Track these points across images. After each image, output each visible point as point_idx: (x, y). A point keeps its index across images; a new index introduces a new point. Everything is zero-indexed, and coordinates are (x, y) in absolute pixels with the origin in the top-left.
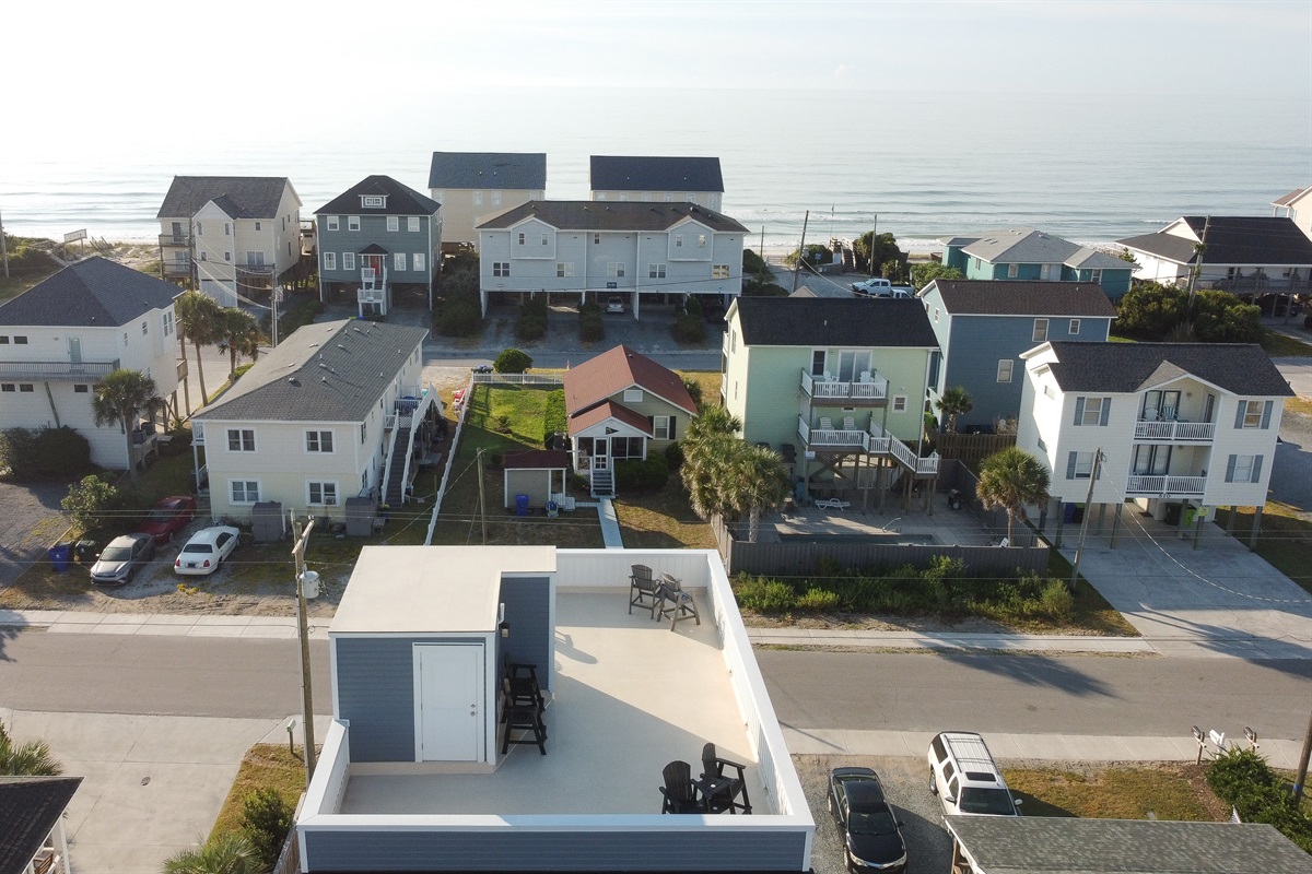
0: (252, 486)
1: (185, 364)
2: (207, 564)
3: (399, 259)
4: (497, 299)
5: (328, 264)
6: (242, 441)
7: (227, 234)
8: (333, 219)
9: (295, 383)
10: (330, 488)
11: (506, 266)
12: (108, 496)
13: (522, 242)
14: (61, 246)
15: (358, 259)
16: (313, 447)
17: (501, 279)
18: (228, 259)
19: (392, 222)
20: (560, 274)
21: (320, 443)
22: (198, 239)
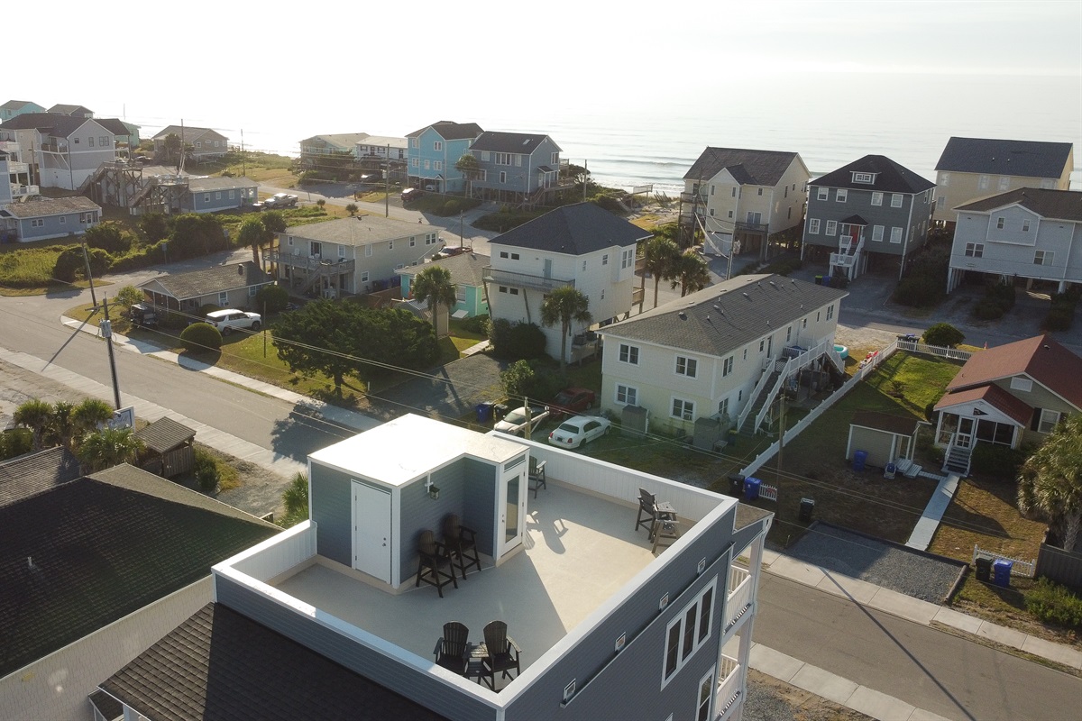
0: (632, 392)
1: (642, 293)
2: (570, 441)
3: (878, 232)
4: (971, 279)
5: (813, 228)
6: (629, 355)
7: (734, 195)
8: (824, 191)
9: (683, 317)
10: (689, 407)
11: (980, 247)
12: (527, 377)
13: (1000, 226)
14: (630, 196)
15: (839, 227)
16: (681, 370)
17: (973, 259)
18: (730, 216)
19: (878, 198)
20: (1038, 261)
21: (686, 367)
22: (710, 199)
